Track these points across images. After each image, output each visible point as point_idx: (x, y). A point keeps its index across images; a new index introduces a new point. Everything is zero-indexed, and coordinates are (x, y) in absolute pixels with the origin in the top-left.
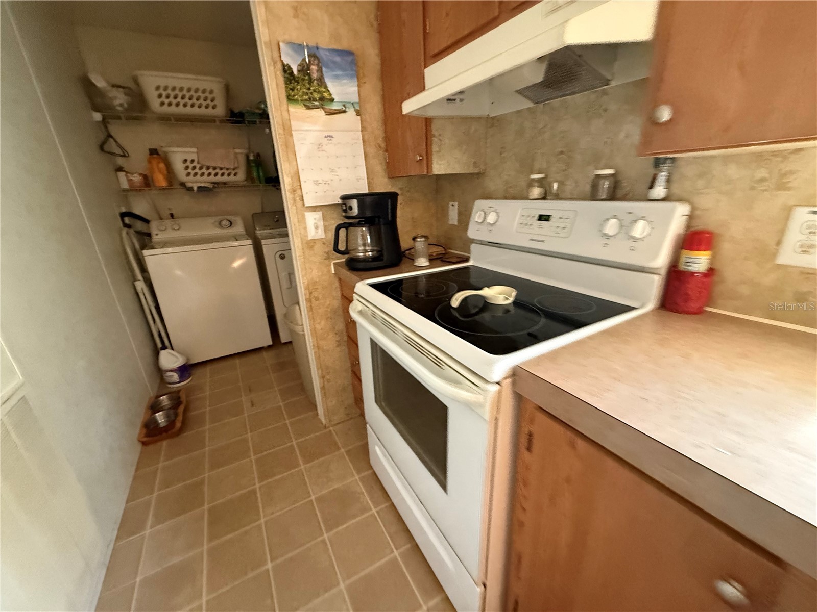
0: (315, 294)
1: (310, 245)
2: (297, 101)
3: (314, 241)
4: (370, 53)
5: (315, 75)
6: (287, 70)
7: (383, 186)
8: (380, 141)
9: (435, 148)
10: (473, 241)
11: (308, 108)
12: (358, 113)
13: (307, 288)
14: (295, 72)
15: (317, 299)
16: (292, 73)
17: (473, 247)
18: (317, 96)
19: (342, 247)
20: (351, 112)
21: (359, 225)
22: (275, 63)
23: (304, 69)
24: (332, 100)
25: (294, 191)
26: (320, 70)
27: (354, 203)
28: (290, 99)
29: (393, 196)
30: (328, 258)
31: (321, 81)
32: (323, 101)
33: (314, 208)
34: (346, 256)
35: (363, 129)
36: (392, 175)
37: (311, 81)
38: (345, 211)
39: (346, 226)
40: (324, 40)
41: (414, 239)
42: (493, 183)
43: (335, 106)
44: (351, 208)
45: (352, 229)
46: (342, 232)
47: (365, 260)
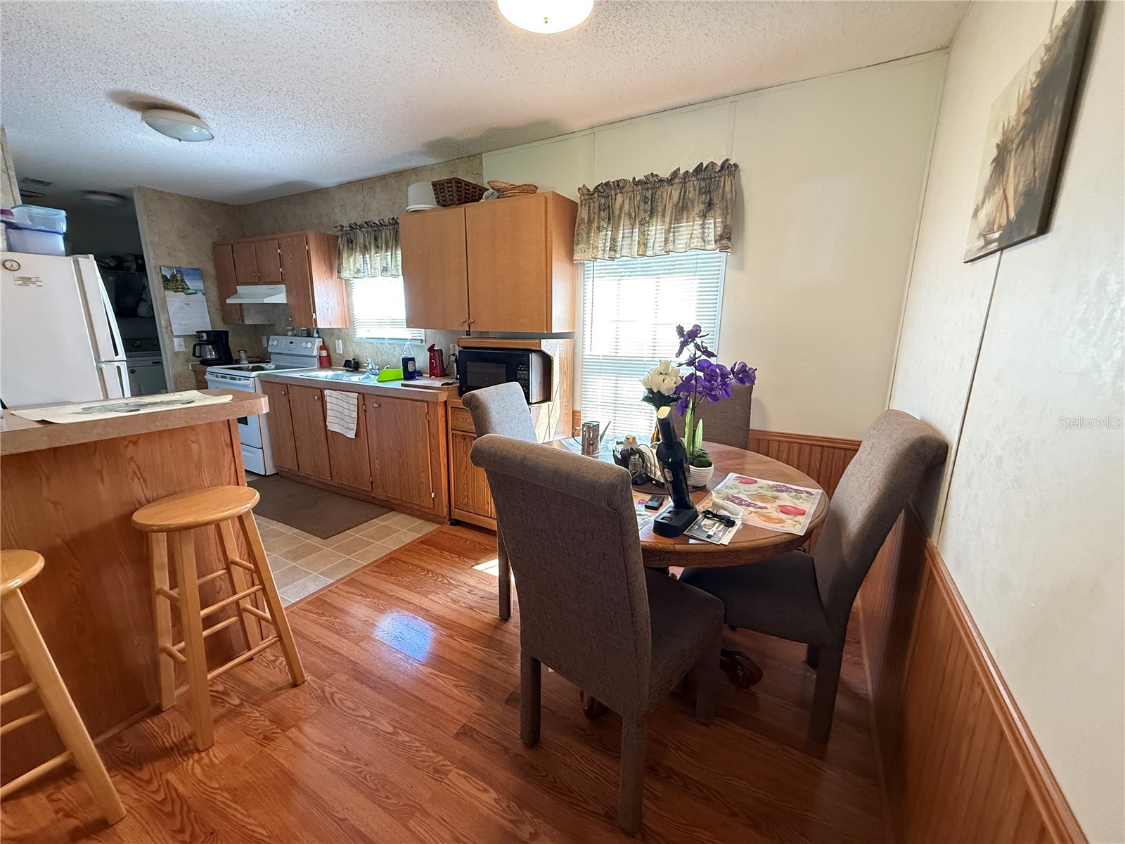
0: (179, 380)
1: (177, 354)
2: (169, 289)
3: (178, 352)
4: (210, 269)
5: (179, 278)
6: (164, 277)
7: (221, 327)
8: (218, 306)
9: (245, 314)
10: (271, 353)
11: (175, 292)
12: (204, 294)
13: (174, 376)
14: (169, 277)
15: (180, 382)
16: (167, 278)
17: (272, 356)
18: (180, 287)
19: (197, 354)
20: (200, 294)
21: (208, 344)
22: (158, 273)
23: (174, 276)
24: (189, 289)
25: (167, 328)
26: (182, 276)
27: (205, 335)
28: (165, 288)
29: (226, 333)
30: (187, 361)
31: (182, 280)
32: (185, 289)
33: (178, 337)
34: (201, 359)
35: (207, 301)
36: (225, 321)
37: (177, 281)
38: (199, 338)
39: (200, 345)
40: (184, 265)
41: (239, 351)
42: (279, 329)
43: (190, 291)
44: (202, 337)
45: (203, 346)
46: (198, 348)
47: (212, 360)
